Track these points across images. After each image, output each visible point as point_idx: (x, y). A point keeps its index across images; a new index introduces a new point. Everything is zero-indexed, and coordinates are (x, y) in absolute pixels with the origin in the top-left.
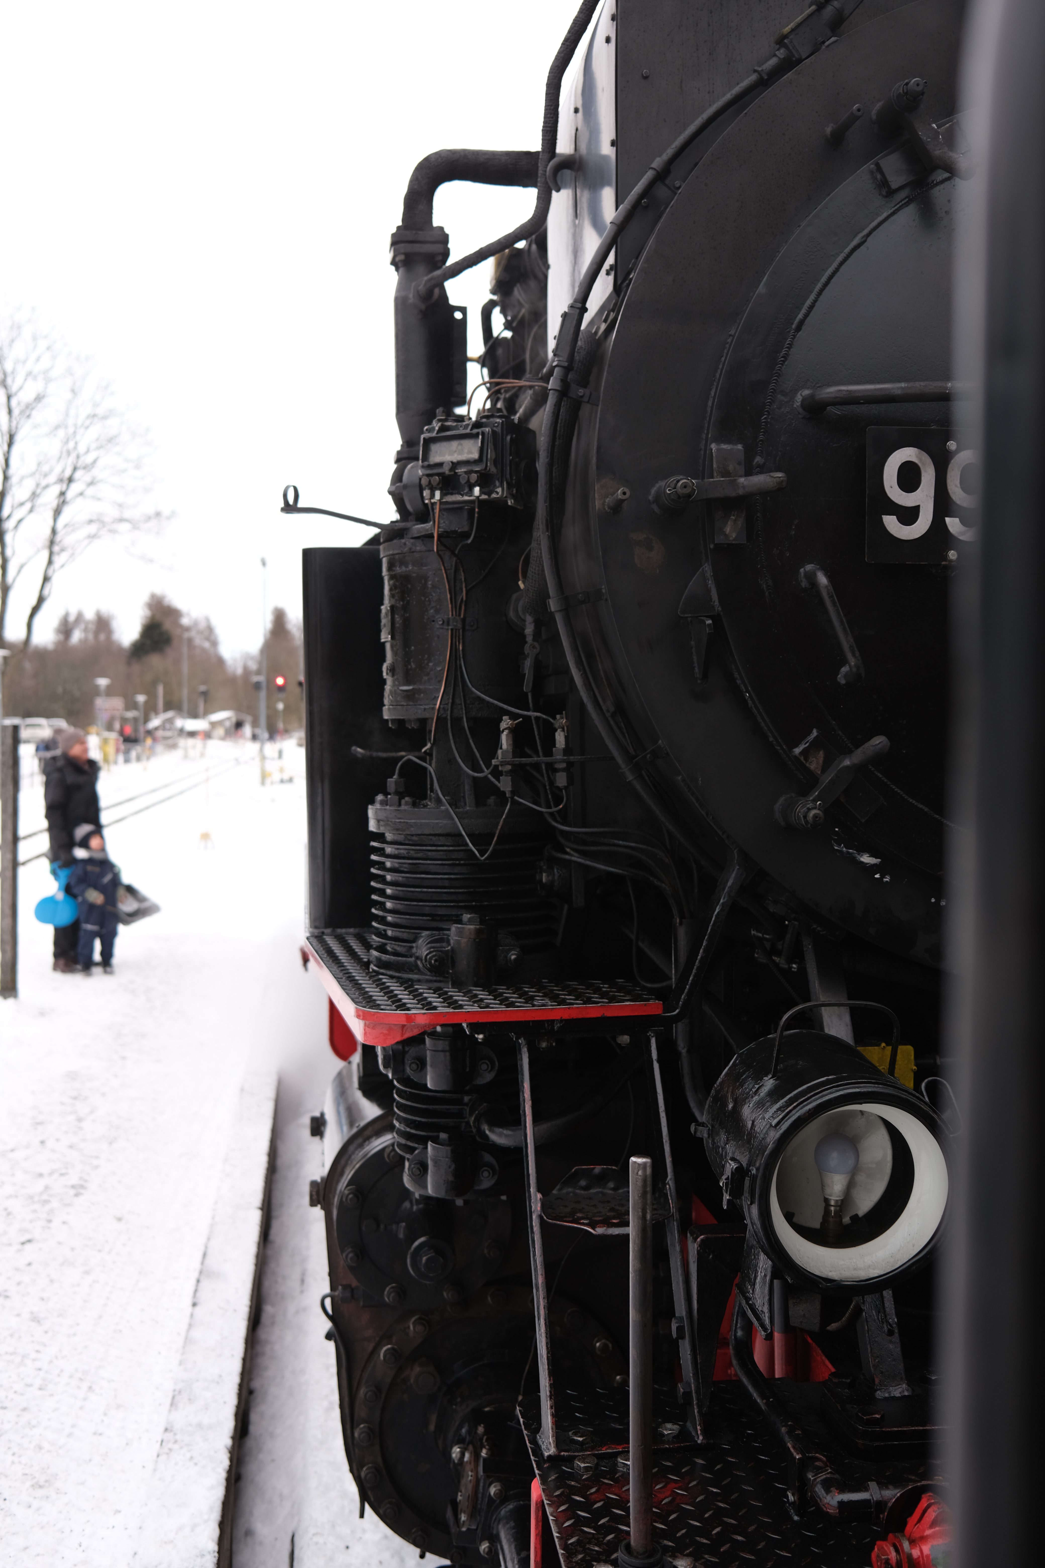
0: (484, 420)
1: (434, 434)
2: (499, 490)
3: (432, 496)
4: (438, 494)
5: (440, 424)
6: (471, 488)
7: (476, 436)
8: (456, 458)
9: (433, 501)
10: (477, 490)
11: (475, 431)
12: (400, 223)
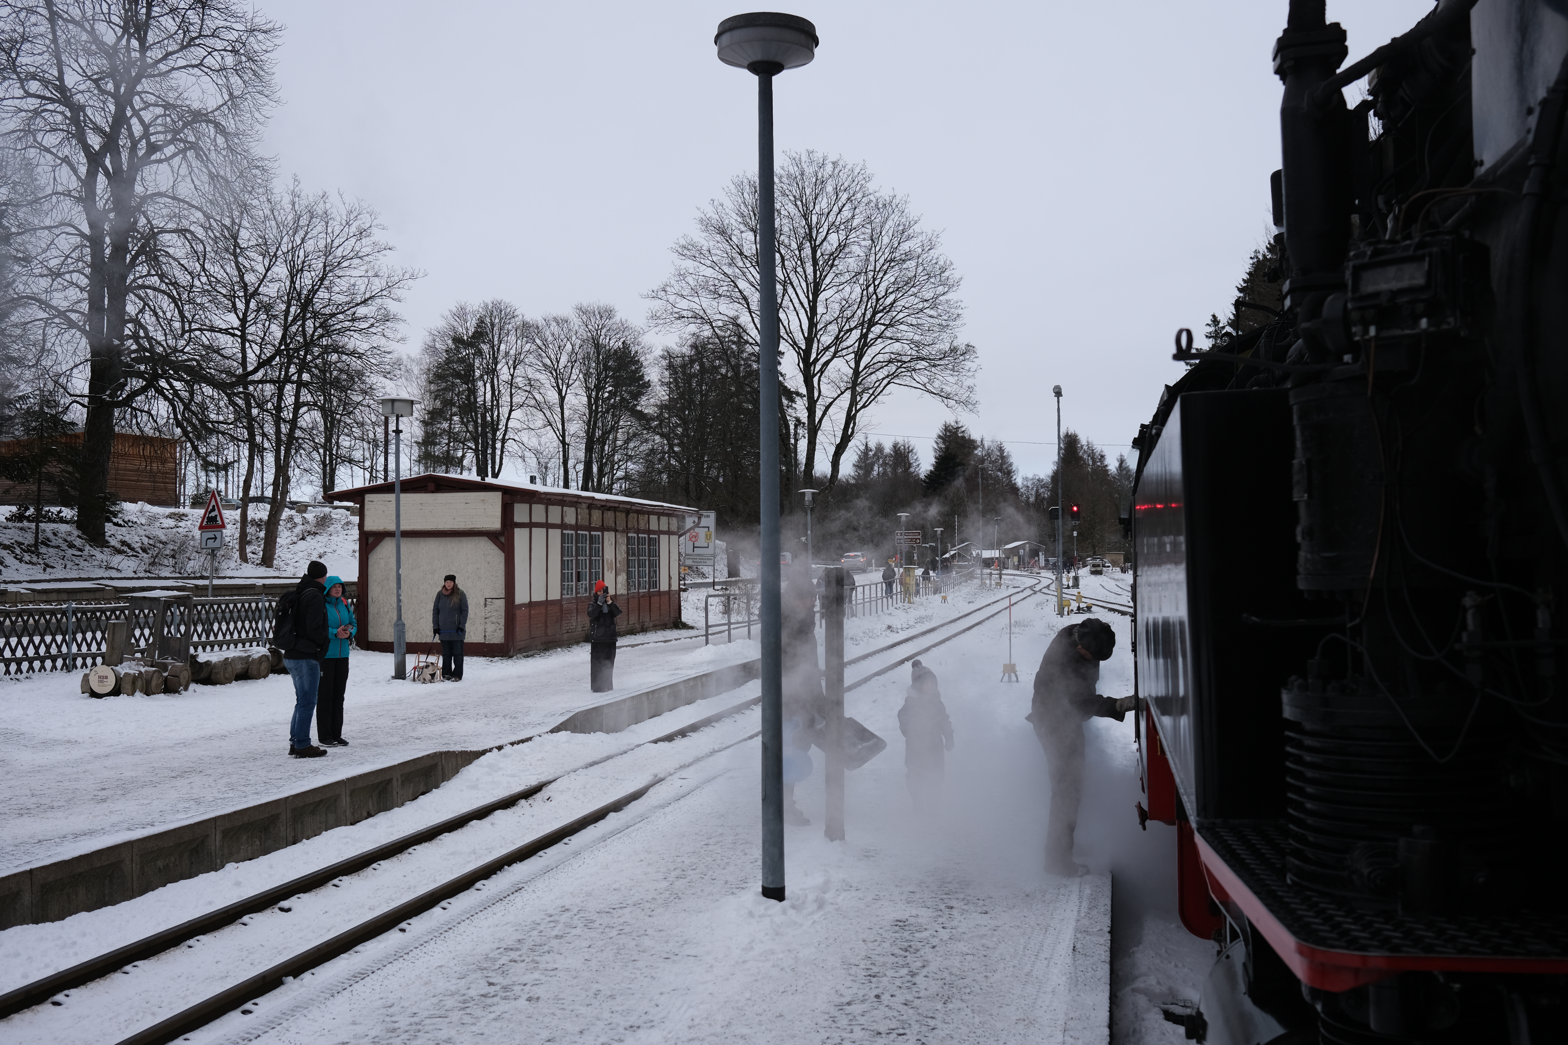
0: (1428, 239)
1: (1366, 260)
2: (1451, 320)
3: (1366, 331)
4: (1372, 331)
5: (1372, 248)
6: (1416, 319)
7: (1421, 258)
8: (1394, 285)
9: (1367, 337)
10: (1424, 323)
11: (1420, 252)
12: (1285, 26)
